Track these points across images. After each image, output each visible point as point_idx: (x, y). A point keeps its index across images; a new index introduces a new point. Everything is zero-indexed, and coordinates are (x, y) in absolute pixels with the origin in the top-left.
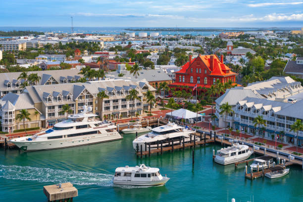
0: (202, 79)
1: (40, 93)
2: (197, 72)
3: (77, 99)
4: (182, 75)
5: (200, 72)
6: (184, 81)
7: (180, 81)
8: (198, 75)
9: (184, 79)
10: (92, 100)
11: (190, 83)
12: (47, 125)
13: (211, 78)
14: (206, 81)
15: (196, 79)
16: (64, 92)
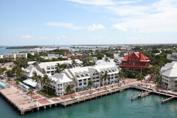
1: (73, 73)
2: (133, 60)
3: (92, 75)
4: (125, 61)
7: (124, 64)
10: (99, 75)
11: (129, 65)
15: (132, 63)
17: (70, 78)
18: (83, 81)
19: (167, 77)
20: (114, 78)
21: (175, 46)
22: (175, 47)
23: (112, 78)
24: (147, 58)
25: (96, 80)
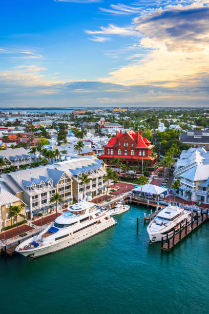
0: (129, 152)
1: (19, 182)
2: (125, 145)
3: (58, 185)
4: (110, 148)
5: (127, 146)
6: (112, 153)
7: (109, 153)
8: (126, 148)
9: (112, 152)
10: (70, 183)
11: (117, 155)
12: (32, 217)
13: (137, 151)
14: (132, 153)
15: (123, 152)
16: (42, 178)
17: (14, 193)
18: (40, 197)
19: (190, 181)
20: (91, 186)
21: (182, 113)
22: (182, 116)
23: (94, 186)
24: (149, 142)
25: (65, 191)
